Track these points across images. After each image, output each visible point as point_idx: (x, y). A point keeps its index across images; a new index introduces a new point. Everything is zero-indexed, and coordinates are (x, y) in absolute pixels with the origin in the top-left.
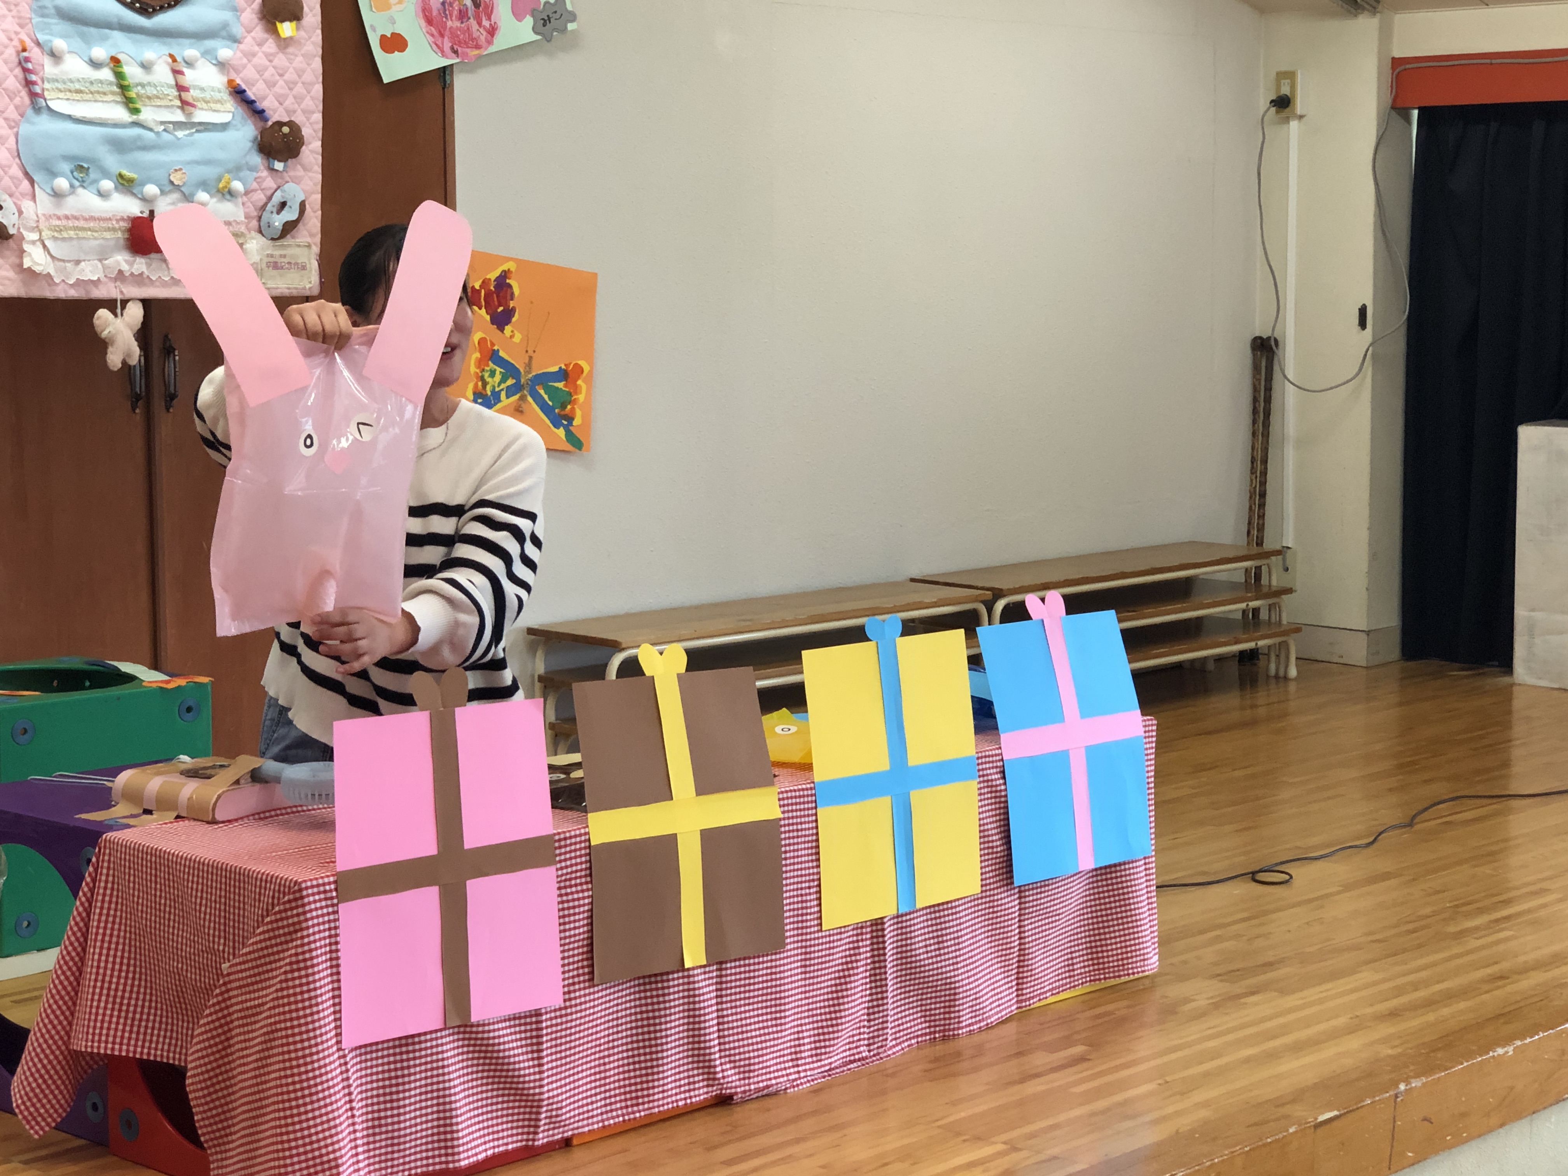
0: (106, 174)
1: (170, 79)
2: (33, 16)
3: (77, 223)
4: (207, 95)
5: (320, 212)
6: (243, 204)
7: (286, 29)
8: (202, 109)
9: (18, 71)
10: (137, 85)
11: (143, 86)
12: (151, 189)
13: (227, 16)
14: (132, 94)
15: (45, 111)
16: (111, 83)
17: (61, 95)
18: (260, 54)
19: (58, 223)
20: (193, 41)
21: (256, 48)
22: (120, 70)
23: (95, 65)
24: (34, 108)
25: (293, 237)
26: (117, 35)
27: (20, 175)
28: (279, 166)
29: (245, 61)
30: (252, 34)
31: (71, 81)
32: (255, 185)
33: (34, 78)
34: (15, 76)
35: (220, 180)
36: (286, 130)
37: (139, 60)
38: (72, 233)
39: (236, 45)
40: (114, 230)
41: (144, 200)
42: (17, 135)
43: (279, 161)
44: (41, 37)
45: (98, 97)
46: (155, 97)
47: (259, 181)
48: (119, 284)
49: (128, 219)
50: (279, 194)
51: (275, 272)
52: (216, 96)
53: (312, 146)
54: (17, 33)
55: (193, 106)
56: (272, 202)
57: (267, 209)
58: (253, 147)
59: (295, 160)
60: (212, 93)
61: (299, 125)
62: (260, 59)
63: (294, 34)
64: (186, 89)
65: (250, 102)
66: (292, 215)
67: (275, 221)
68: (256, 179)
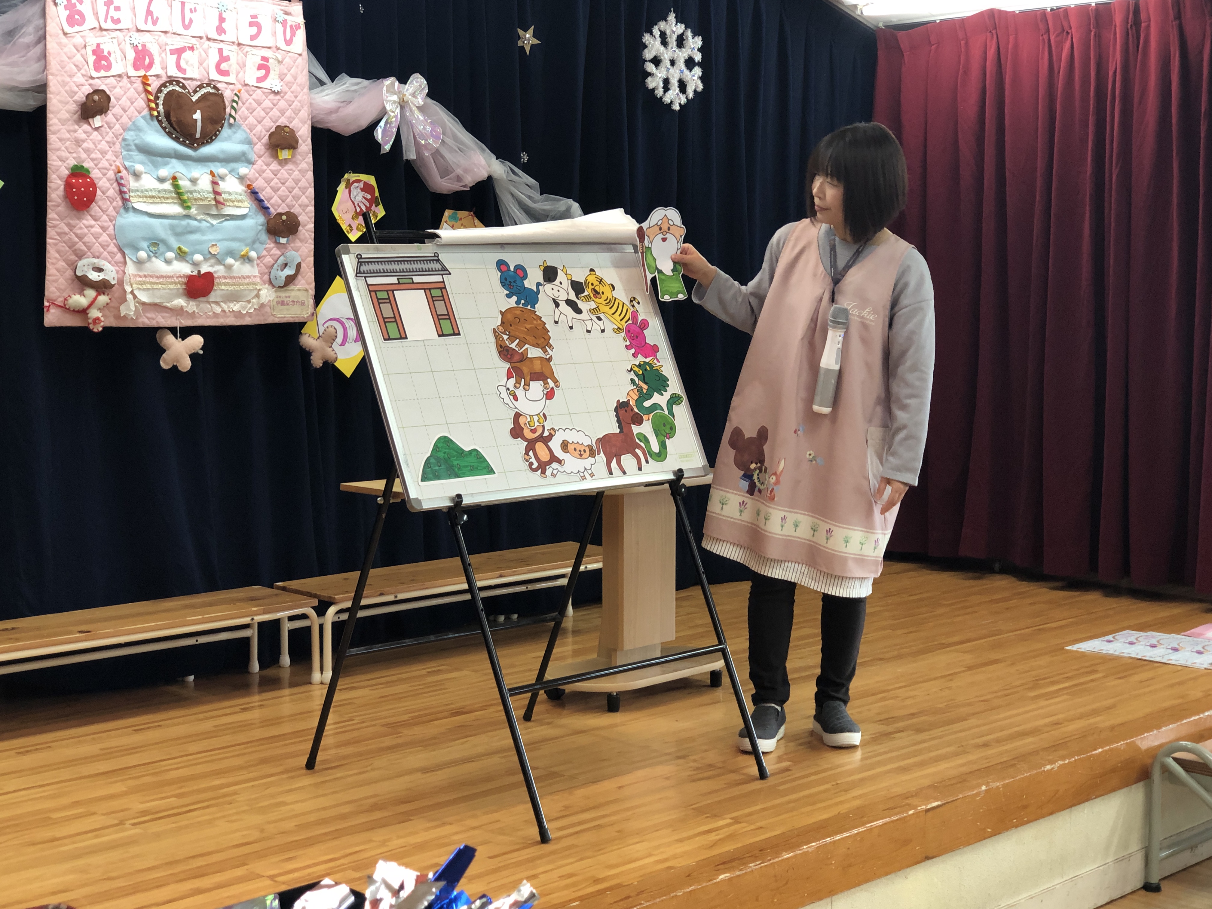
0: (169, 249)
1: (210, 188)
2: (123, 151)
3: (151, 280)
4: (233, 197)
5: (313, 269)
6: (258, 265)
7: (284, 154)
8: (229, 206)
9: (116, 185)
10: (188, 192)
11: (191, 192)
12: (198, 257)
13: (245, 148)
14: (185, 197)
15: (131, 210)
16: (171, 192)
17: (141, 200)
18: (268, 171)
19: (141, 279)
20: (223, 164)
21: (265, 167)
22: (176, 183)
23: (162, 180)
24: (125, 208)
25: (295, 285)
26: (174, 161)
27: (115, 250)
28: (282, 241)
29: (257, 175)
30: (262, 158)
31: (147, 191)
32: (265, 253)
33: (123, 189)
34: (114, 188)
35: (240, 251)
36: (284, 217)
37: (189, 177)
38: (149, 286)
39: (251, 165)
40: (175, 283)
41: (195, 264)
42: (114, 226)
43: (282, 237)
44: (127, 164)
45: (164, 200)
46: (201, 199)
47: (268, 250)
48: (179, 317)
49: (185, 276)
50: (282, 258)
51: (283, 307)
52: (239, 197)
53: (307, 228)
54: (114, 161)
55: (223, 204)
56: (276, 265)
57: (273, 269)
58: (263, 229)
59: (296, 235)
60: (236, 196)
61: (297, 215)
62: (267, 174)
63: (290, 157)
64: (220, 194)
65: (260, 201)
66: (291, 272)
67: (280, 276)
68: (265, 249)
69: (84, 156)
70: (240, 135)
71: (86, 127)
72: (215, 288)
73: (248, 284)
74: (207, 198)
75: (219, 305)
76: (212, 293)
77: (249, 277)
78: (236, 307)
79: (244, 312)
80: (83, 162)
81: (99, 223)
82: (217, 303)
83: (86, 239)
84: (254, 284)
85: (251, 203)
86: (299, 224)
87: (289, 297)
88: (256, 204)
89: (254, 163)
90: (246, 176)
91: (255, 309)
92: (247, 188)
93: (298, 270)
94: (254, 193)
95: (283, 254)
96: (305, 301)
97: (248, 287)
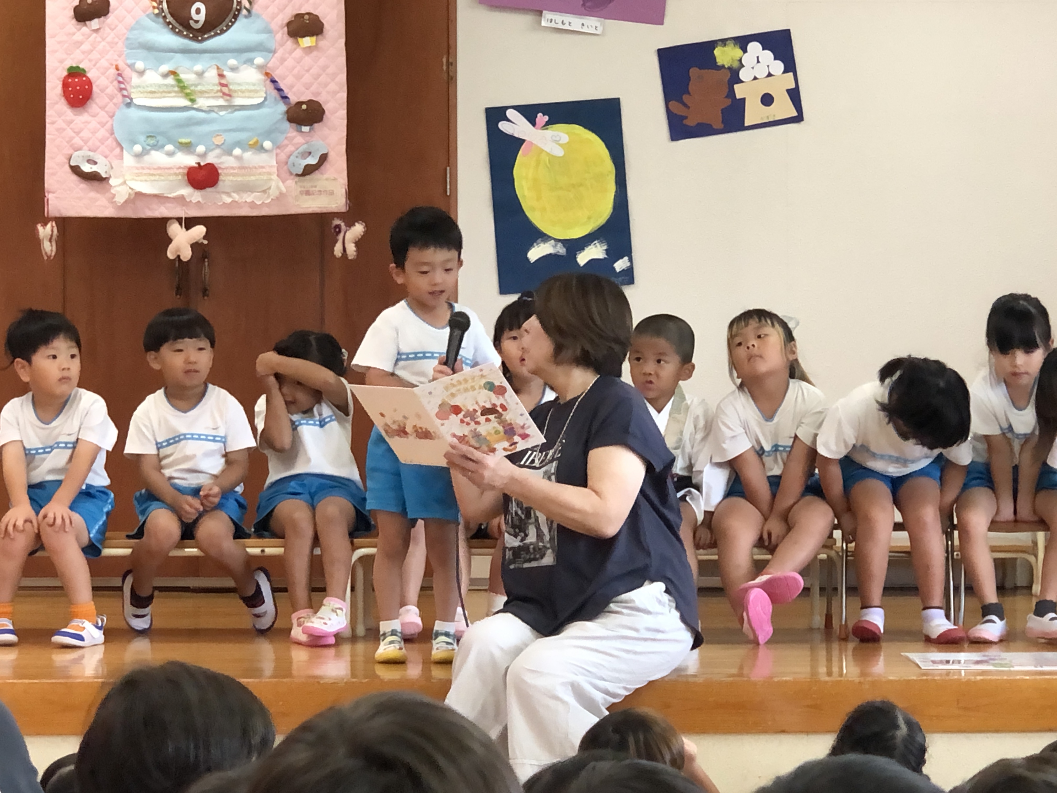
0: (170, 141)
1: (216, 80)
2: (125, 49)
3: (148, 171)
4: (243, 88)
5: (344, 158)
6: (277, 155)
7: (307, 41)
8: (238, 97)
9: (116, 83)
10: (192, 85)
11: (196, 85)
12: (201, 149)
13: (263, 37)
14: (188, 91)
15: (132, 105)
16: (172, 86)
17: (142, 95)
18: (290, 59)
19: (137, 171)
20: (236, 54)
21: (287, 55)
22: (177, 77)
23: (164, 75)
24: (124, 104)
25: (322, 174)
26: (179, 56)
27: (114, 143)
28: (305, 129)
29: (278, 64)
30: (284, 46)
31: (147, 87)
32: (286, 142)
33: (123, 86)
34: (113, 86)
35: (250, 141)
36: (304, 107)
37: (192, 71)
38: (147, 177)
39: (271, 55)
40: (176, 174)
41: (199, 156)
42: (113, 121)
43: (305, 125)
44: (129, 62)
45: (164, 94)
46: (206, 92)
47: (291, 139)
48: (184, 208)
49: (185, 167)
50: (305, 147)
51: (308, 197)
52: (252, 88)
53: (337, 114)
54: (116, 60)
55: (230, 96)
56: (296, 154)
57: (292, 157)
58: (282, 119)
59: (320, 123)
60: (247, 86)
61: (321, 103)
62: (290, 62)
63: (314, 44)
64: (226, 86)
65: (279, 90)
66: (312, 161)
67: (300, 164)
68: (286, 138)
69: (82, 56)
70: (258, 25)
71: (85, 29)
72: (221, 178)
73: (260, 174)
74: (212, 90)
75: (230, 196)
76: (220, 183)
77: (262, 167)
78: (248, 197)
79: (258, 203)
80: (81, 62)
81: (96, 118)
82: (228, 194)
83: (82, 134)
84: (269, 174)
85: (268, 92)
86: (323, 112)
87: (315, 187)
88: (275, 93)
89: (274, 52)
90: (266, 66)
91: (272, 199)
92: (266, 78)
93: (324, 158)
94: (274, 81)
95: (307, 142)
96: (333, 191)
97: (262, 177)
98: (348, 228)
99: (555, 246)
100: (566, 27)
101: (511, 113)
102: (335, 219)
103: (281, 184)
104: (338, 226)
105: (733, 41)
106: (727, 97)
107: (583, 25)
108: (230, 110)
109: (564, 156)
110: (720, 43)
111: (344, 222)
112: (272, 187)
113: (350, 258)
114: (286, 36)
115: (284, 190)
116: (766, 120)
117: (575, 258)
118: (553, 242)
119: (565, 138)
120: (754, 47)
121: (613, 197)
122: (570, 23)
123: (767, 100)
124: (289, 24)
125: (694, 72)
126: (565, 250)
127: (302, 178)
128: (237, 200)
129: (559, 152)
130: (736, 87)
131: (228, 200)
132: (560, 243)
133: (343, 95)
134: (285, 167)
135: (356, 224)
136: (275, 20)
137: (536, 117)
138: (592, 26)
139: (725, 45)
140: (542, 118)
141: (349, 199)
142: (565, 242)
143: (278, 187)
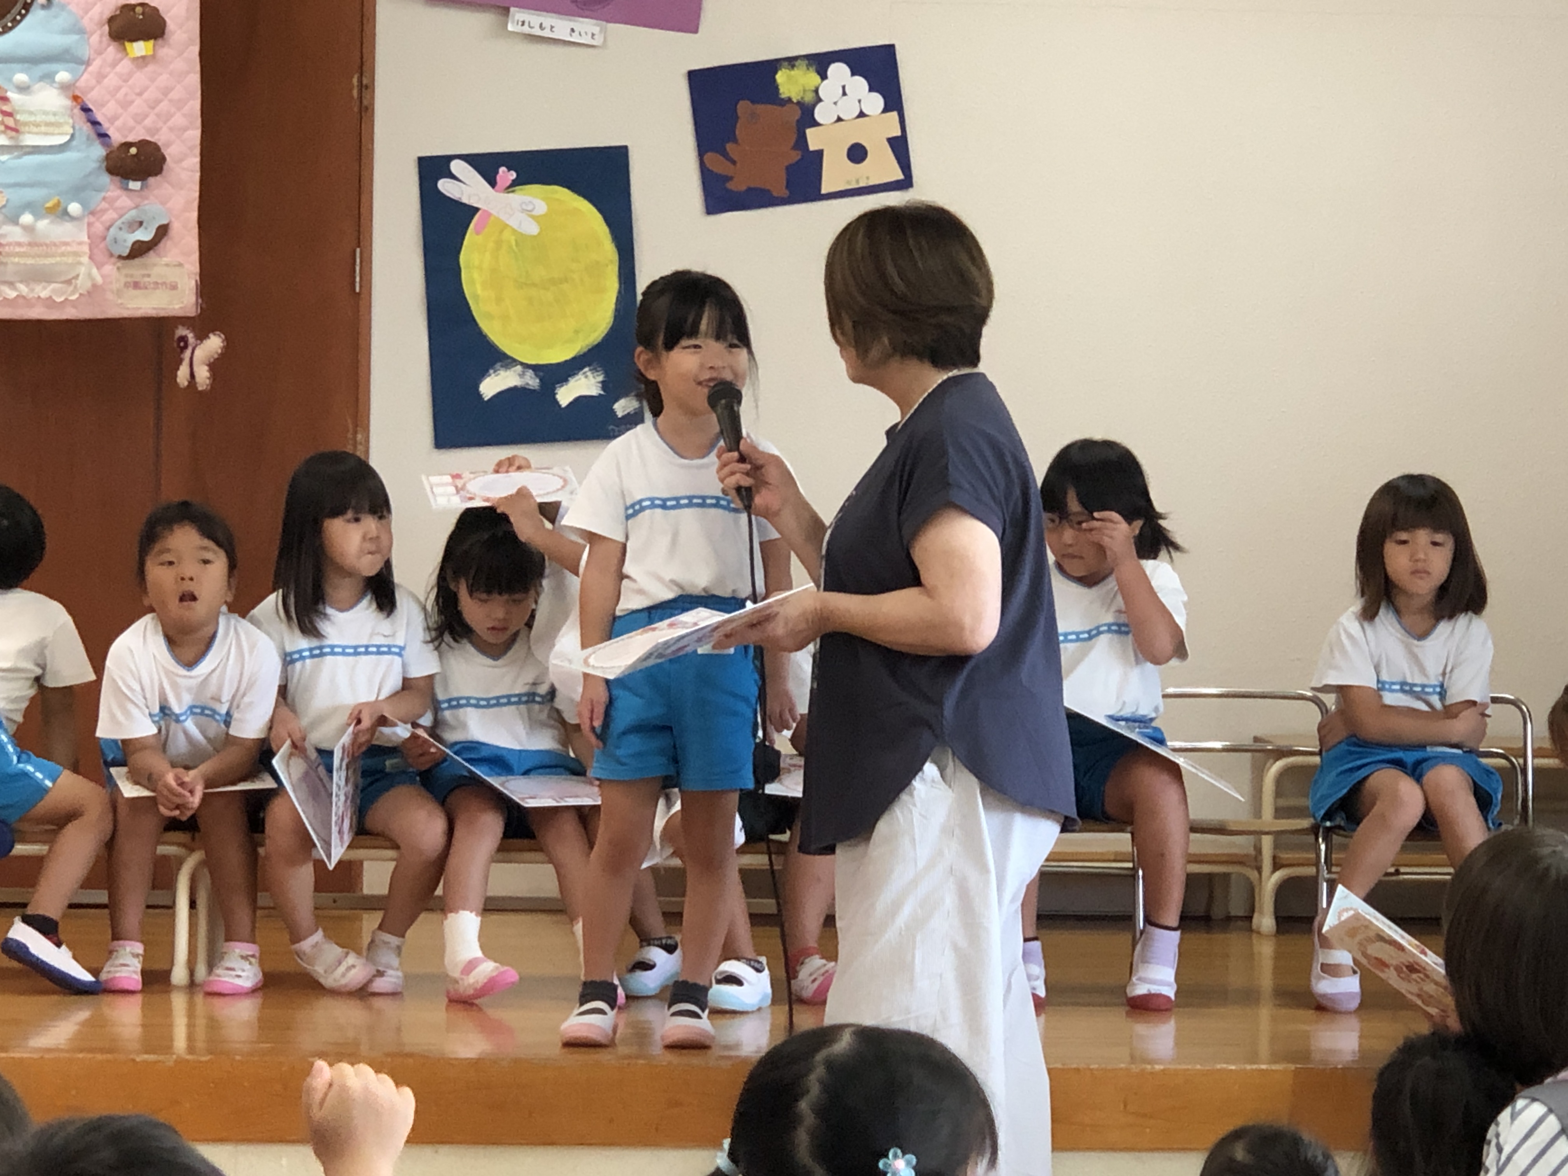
4: (39, 118)
5: (196, 231)
6: (90, 225)
7: (140, 48)
8: (29, 133)
13: (70, 40)
18: (111, 75)
20: (26, 65)
21: (108, 69)
25: (159, 256)
28: (135, 185)
29: (94, 82)
30: (102, 55)
32: (104, 205)
35: (48, 202)
36: (133, 151)
39: (84, 67)
43: (134, 180)
47: (111, 201)
50: (133, 213)
51: (137, 292)
52: (52, 119)
53: (185, 164)
55: (16, 130)
56: (119, 223)
57: (112, 230)
58: (100, 168)
59: (158, 178)
60: (44, 117)
61: (160, 144)
62: (111, 80)
63: (150, 53)
64: (10, 115)
65: (95, 123)
66: (145, 235)
67: (125, 241)
68: (104, 199)
70: (62, 20)
73: (63, 255)
75: (15, 289)
77: (66, 244)
78: (43, 290)
79: (59, 300)
82: (11, 284)
84: (76, 254)
85: (77, 127)
86: (164, 159)
87: (149, 276)
88: (87, 128)
89: (88, 63)
90: (74, 84)
91: (81, 294)
92: (74, 103)
93: (163, 231)
94: (86, 110)
95: (137, 207)
96: (177, 283)
97: (65, 259)
98: (199, 342)
99: (522, 375)
100: (547, 33)
101: (457, 167)
102: (180, 327)
103: (95, 271)
104: (183, 339)
105: (806, 62)
106: (796, 147)
107: (573, 30)
108: (16, 154)
109: (539, 234)
110: (786, 63)
111: (193, 331)
112: (80, 278)
113: (200, 389)
114: (106, 38)
115: (99, 280)
116: (854, 186)
117: (555, 394)
118: (519, 368)
119: (541, 208)
120: (839, 71)
121: (614, 300)
122: (552, 27)
123: (857, 154)
124: (111, 20)
125: (743, 107)
126: (538, 381)
127: (127, 261)
128: (24, 294)
129: (533, 229)
130: (810, 132)
131: (12, 294)
132: (531, 371)
133: (195, 134)
134: (102, 245)
135: (211, 335)
136: (90, 14)
137: (497, 173)
138: (586, 33)
139: (793, 67)
140: (506, 175)
141: (201, 297)
142: (536, 368)
143: (89, 275)
